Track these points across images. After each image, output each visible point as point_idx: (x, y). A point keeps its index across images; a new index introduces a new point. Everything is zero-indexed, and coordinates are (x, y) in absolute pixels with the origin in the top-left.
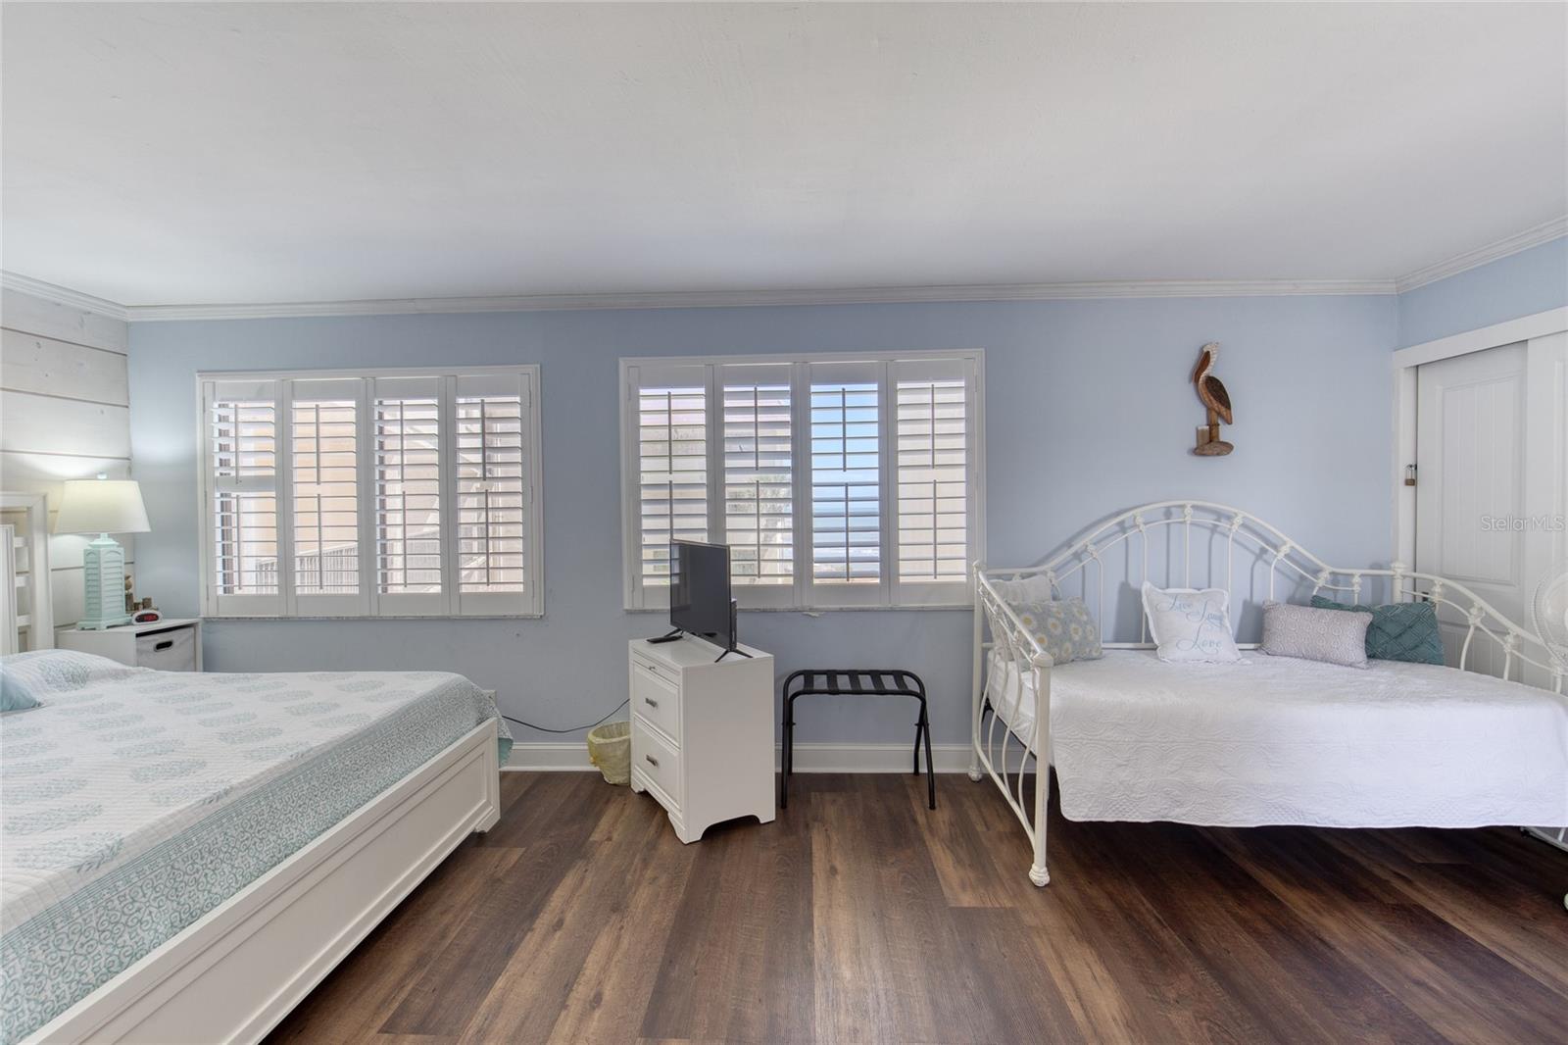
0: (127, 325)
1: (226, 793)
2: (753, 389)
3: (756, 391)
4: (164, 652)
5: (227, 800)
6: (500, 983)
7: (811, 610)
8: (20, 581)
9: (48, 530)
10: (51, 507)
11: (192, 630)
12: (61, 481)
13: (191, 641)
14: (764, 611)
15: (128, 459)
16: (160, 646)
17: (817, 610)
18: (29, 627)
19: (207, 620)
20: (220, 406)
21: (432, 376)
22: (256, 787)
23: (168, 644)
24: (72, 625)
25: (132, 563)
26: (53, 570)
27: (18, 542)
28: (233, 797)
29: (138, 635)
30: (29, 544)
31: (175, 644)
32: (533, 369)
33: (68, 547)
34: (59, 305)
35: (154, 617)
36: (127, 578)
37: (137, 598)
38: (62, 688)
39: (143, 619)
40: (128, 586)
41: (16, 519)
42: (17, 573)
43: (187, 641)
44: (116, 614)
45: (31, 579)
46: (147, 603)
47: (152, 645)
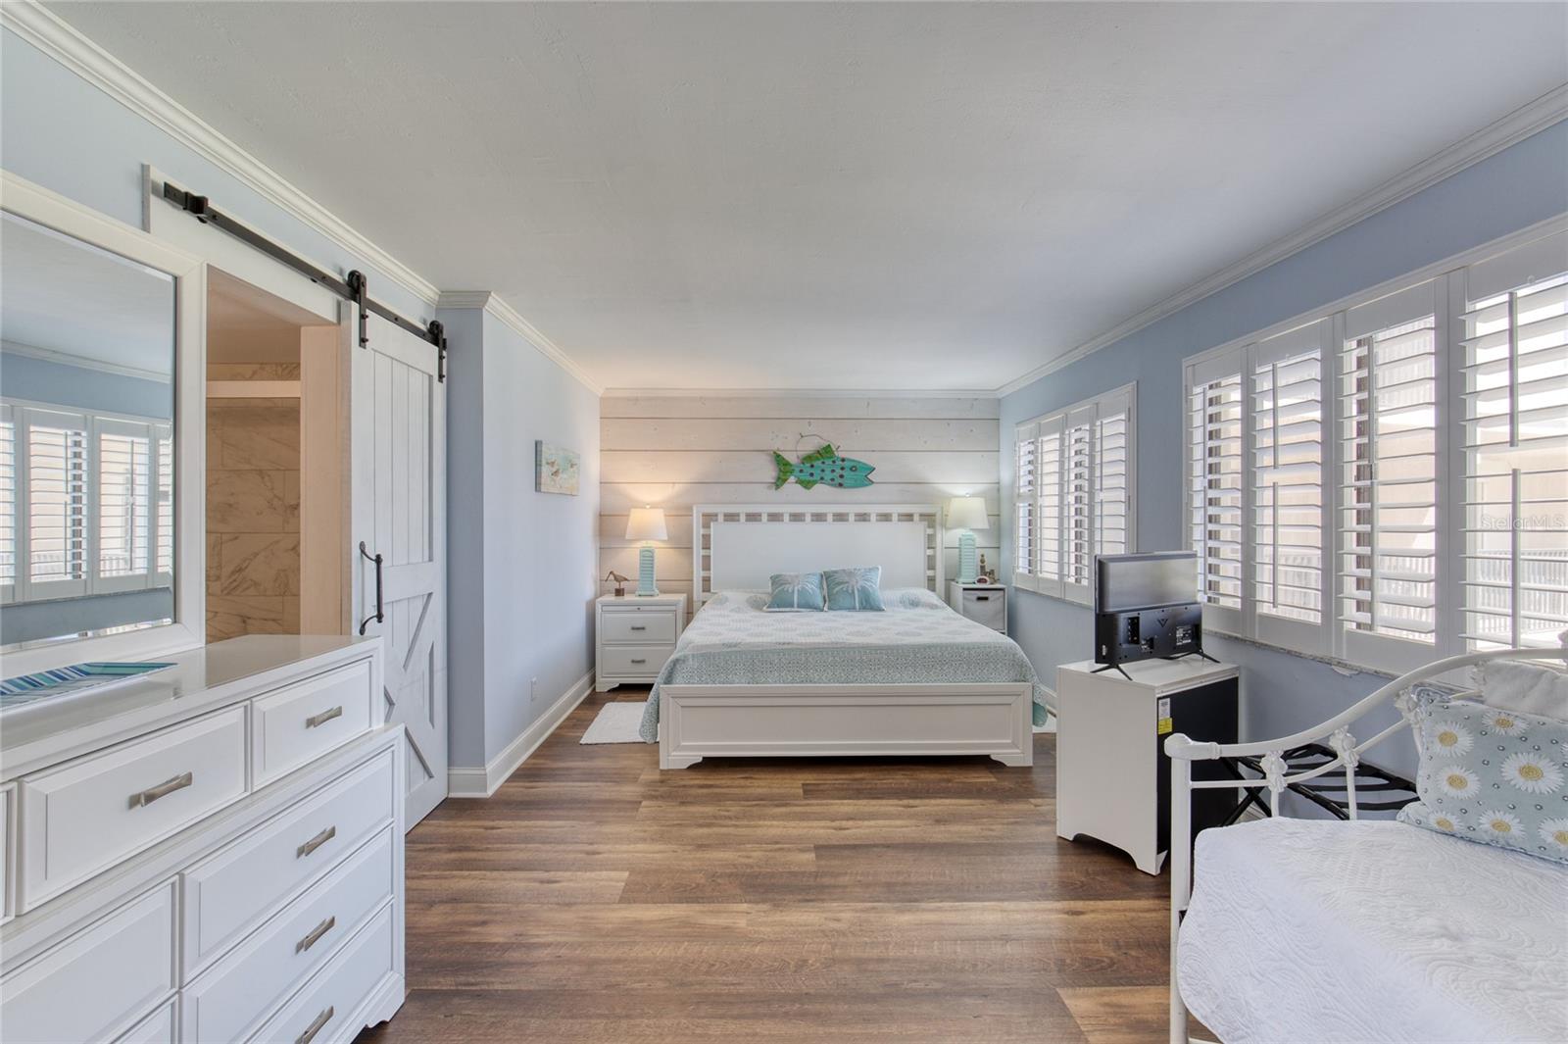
0: (999, 400)
4: (982, 603)
7: (1340, 664)
8: (930, 552)
9: (944, 526)
10: (945, 513)
11: (1001, 593)
12: (950, 497)
13: (1001, 599)
15: (998, 483)
16: (979, 599)
17: (1346, 666)
18: (933, 577)
19: (1017, 589)
23: (986, 599)
24: (953, 580)
26: (945, 548)
27: (930, 531)
29: (965, 589)
30: (935, 533)
31: (990, 599)
32: (1132, 387)
35: (985, 581)
36: (983, 556)
37: (987, 570)
38: (905, 607)
39: (980, 581)
40: (982, 561)
41: (929, 519)
42: (929, 548)
43: (998, 598)
44: (969, 576)
45: (935, 552)
46: (992, 572)
47: (975, 597)
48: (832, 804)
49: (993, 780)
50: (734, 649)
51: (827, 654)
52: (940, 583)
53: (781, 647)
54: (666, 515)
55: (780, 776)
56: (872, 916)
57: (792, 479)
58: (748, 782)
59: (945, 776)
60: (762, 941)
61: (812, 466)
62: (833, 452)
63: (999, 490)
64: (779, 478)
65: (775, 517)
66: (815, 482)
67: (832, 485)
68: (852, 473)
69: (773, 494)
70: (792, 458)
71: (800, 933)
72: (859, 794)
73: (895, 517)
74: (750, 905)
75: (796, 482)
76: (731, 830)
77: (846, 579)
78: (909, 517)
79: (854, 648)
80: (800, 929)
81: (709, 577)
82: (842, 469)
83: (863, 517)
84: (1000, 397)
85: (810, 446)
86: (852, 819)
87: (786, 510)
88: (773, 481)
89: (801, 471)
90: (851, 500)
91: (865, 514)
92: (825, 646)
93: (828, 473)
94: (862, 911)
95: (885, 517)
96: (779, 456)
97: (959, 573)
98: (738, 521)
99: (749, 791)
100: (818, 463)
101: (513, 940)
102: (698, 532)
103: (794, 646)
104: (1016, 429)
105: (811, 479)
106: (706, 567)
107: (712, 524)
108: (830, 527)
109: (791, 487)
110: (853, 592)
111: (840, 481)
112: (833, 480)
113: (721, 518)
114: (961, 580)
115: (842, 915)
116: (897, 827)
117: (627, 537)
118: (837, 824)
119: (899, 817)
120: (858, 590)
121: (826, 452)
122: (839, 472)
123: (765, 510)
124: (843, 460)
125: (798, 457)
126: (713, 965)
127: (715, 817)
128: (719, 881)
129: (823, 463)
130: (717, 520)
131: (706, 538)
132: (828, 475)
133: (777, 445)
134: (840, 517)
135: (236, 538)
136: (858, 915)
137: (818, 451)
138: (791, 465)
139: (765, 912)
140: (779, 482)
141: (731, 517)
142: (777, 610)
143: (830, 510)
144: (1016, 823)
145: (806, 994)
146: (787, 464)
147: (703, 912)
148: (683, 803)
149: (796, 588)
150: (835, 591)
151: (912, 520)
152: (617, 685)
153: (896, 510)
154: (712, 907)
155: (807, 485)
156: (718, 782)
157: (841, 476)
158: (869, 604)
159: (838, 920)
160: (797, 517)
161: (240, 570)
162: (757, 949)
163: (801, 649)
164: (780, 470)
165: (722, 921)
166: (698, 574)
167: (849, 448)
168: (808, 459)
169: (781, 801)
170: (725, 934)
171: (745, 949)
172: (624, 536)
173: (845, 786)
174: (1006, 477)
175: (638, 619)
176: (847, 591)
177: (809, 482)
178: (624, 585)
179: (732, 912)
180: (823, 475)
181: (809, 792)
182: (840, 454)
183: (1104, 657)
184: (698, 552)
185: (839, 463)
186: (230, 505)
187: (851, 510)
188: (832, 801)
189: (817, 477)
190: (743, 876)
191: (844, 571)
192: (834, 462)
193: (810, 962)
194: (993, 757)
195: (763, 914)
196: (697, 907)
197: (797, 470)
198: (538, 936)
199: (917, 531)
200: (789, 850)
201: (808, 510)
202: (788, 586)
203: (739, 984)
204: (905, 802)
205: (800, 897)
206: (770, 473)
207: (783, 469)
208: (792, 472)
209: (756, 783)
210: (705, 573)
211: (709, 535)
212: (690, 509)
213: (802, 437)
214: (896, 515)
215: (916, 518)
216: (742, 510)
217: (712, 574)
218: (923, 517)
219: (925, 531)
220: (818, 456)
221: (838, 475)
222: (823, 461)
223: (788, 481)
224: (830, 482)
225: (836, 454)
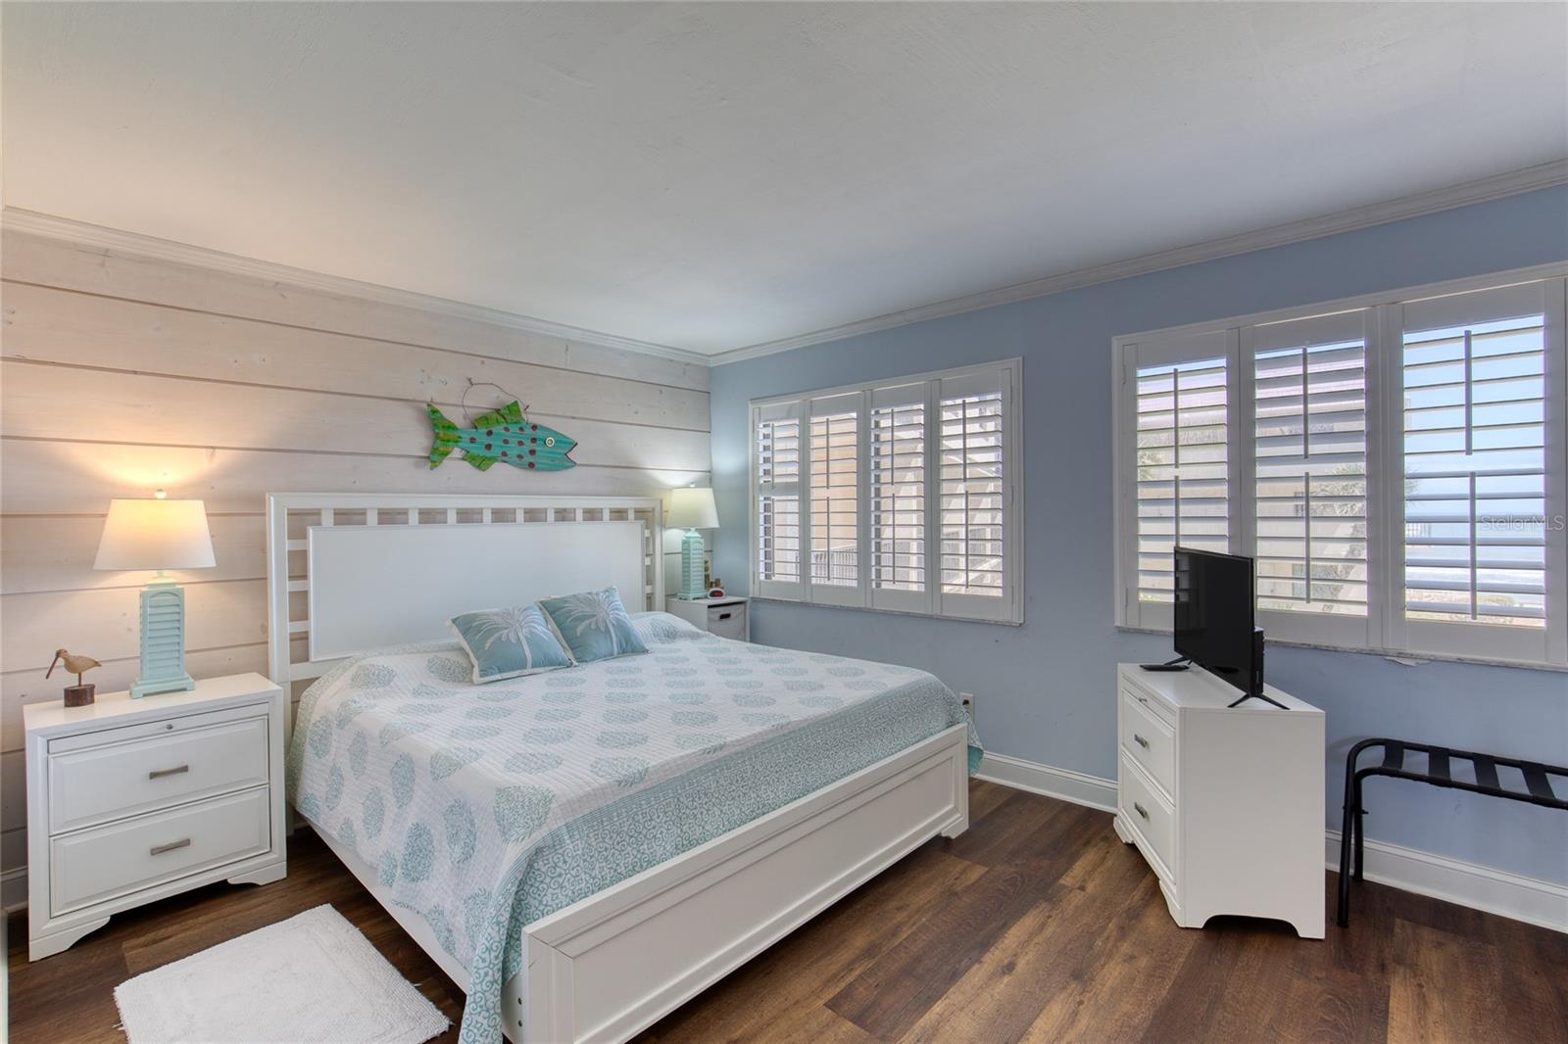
0: (710, 370)
1: (722, 747)
2: (1300, 351)
3: (1305, 355)
4: (725, 621)
5: (720, 754)
6: (938, 1008)
7: (1400, 655)
8: (648, 561)
9: (664, 526)
10: (664, 509)
11: (742, 607)
12: (671, 489)
13: (743, 616)
14: (1316, 648)
15: (709, 472)
16: (722, 617)
17: (1411, 656)
18: (652, 594)
19: (754, 600)
20: (764, 426)
21: (918, 382)
22: (744, 747)
23: (727, 616)
24: (675, 595)
25: (711, 551)
26: (666, 554)
27: (647, 533)
28: (725, 752)
30: (653, 534)
31: (732, 616)
32: (1014, 363)
33: (673, 537)
34: (671, 361)
35: (719, 594)
37: (714, 579)
39: (713, 595)
41: (646, 516)
42: (646, 556)
43: (740, 615)
44: (700, 589)
45: (654, 559)
46: (721, 582)
47: (718, 616)
50: (641, 786)
51: (777, 749)
54: (208, 515)
57: (457, 452)
61: (490, 433)
62: (519, 413)
64: (434, 450)
65: (429, 517)
66: (493, 459)
67: (519, 466)
68: (547, 449)
69: (425, 475)
70: (455, 416)
73: (605, 514)
75: (463, 459)
78: (619, 514)
81: (307, 633)
82: (534, 440)
83: (565, 515)
84: (714, 365)
85: (483, 400)
87: (452, 503)
88: (427, 455)
89: (473, 440)
90: (547, 490)
91: (565, 510)
92: (771, 736)
93: (513, 444)
95: (592, 515)
96: (435, 412)
97: (685, 586)
98: (364, 523)
100: (498, 429)
102: (277, 546)
105: (488, 454)
106: (299, 606)
107: (311, 531)
108: (519, 532)
109: (455, 466)
111: (529, 459)
112: (520, 457)
113: (328, 519)
114: (691, 595)
117: (95, 567)
120: (613, 625)
121: (508, 413)
122: (528, 445)
123: (414, 503)
124: (534, 427)
125: (465, 417)
129: (506, 429)
130: (319, 524)
131: (298, 565)
132: (513, 450)
133: (431, 393)
134: (533, 516)
137: (498, 411)
138: (454, 428)
140: (435, 456)
141: (346, 517)
142: (498, 677)
143: (520, 503)
146: (451, 427)
150: (578, 631)
151: (627, 519)
152: (107, 919)
153: (606, 504)
155: (481, 463)
157: (532, 452)
158: (630, 644)
160: (467, 516)
164: (437, 436)
166: (280, 628)
167: (542, 409)
168: (482, 421)
172: (93, 564)
175: (164, 751)
176: (598, 629)
177: (484, 459)
178: (89, 677)
180: (505, 448)
184: (279, 587)
185: (529, 431)
187: (549, 504)
189: (496, 451)
191: (577, 597)
192: (521, 429)
194: (943, 835)
197: (466, 437)
199: (629, 534)
201: (487, 503)
202: (505, 631)
206: (418, 440)
207: (442, 437)
208: (456, 440)
210: (298, 627)
211: (305, 552)
212: (261, 501)
213: (472, 384)
214: (608, 511)
215: (631, 515)
216: (371, 503)
217: (313, 625)
218: (640, 513)
219: (643, 533)
220: (499, 417)
221: (527, 451)
222: (505, 425)
223: (449, 456)
224: (517, 460)
225: (524, 416)
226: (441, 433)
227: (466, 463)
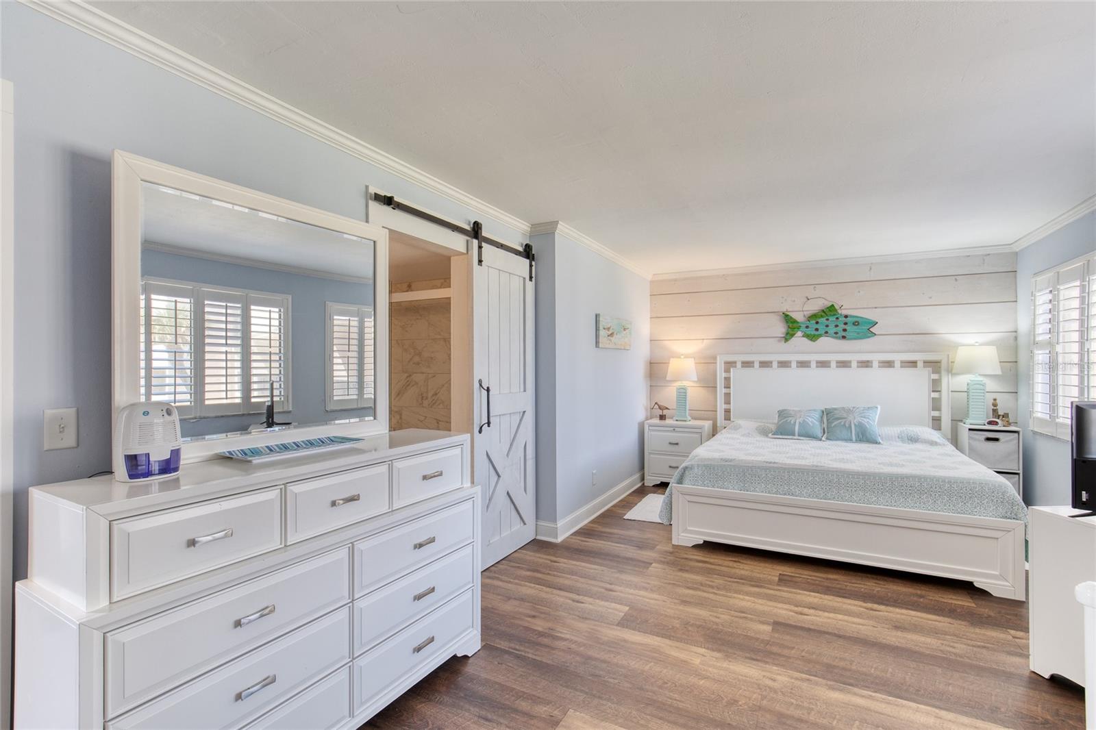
0: (1016, 254)
4: (991, 444)
8: (935, 395)
9: (950, 371)
10: (951, 360)
11: (1016, 435)
12: (956, 346)
15: (1016, 332)
16: (988, 439)
18: (938, 417)
19: (1035, 433)
23: (997, 440)
24: (961, 421)
26: (952, 391)
27: (935, 376)
29: (970, 430)
30: (940, 377)
31: (1001, 440)
33: (961, 381)
34: (968, 256)
35: (996, 423)
36: (995, 400)
37: (1001, 413)
38: (903, 441)
39: (990, 423)
40: (995, 405)
41: (934, 365)
42: (933, 391)
43: (1011, 440)
44: (978, 418)
45: (940, 395)
46: (1006, 416)
47: (984, 437)
48: (800, 594)
49: (973, 605)
50: (729, 463)
52: (946, 422)
53: (768, 465)
54: (696, 363)
55: (762, 565)
56: (805, 685)
57: (799, 334)
58: (735, 565)
59: (919, 592)
60: (707, 678)
61: (817, 323)
62: (836, 310)
63: (1016, 338)
64: (787, 334)
65: (784, 364)
66: (820, 336)
67: (836, 338)
68: (856, 327)
69: (783, 345)
70: (799, 317)
71: (739, 680)
72: (828, 591)
73: (897, 364)
74: (706, 651)
75: (803, 336)
76: (711, 596)
77: (845, 415)
78: (913, 364)
79: (833, 471)
80: (740, 677)
81: (730, 409)
82: (846, 324)
83: (866, 364)
84: (1017, 250)
85: (815, 306)
86: (813, 608)
87: (794, 358)
89: (807, 327)
90: (854, 350)
91: (868, 361)
93: (832, 327)
94: (797, 679)
95: (889, 364)
96: (787, 316)
97: (967, 415)
98: (753, 367)
99: (733, 571)
100: (822, 320)
101: (547, 631)
102: (721, 375)
103: (780, 466)
104: (1034, 280)
105: (817, 332)
106: (728, 402)
107: (732, 370)
108: (833, 373)
109: (799, 340)
110: (850, 427)
111: (844, 334)
112: (836, 333)
113: (739, 365)
114: (968, 421)
115: (779, 677)
116: (854, 623)
117: (667, 379)
118: (800, 609)
119: (859, 615)
120: (855, 425)
121: (830, 311)
122: (842, 326)
123: (776, 358)
124: (846, 317)
125: (804, 316)
126: (667, 683)
127: (702, 585)
128: (690, 628)
129: (827, 320)
130: (736, 367)
131: (727, 380)
132: (832, 330)
133: (786, 307)
134: (844, 364)
135: (434, 376)
136: (793, 681)
137: (823, 311)
138: (798, 322)
139: (716, 658)
140: (788, 336)
141: (747, 364)
142: (781, 437)
143: (833, 358)
144: (984, 647)
145: (729, 724)
146: (795, 321)
147: (671, 646)
148: (681, 570)
149: (797, 421)
150: (833, 425)
151: (916, 367)
152: (659, 482)
153: (898, 358)
154: (678, 644)
155: (812, 338)
156: (712, 561)
157: (845, 330)
158: (865, 437)
159: (774, 680)
160: (803, 364)
161: (436, 394)
162: (702, 682)
163: (785, 469)
164: (789, 327)
165: (682, 655)
166: (721, 407)
167: (850, 306)
168: (814, 317)
169: (758, 583)
170: (682, 665)
171: (693, 680)
172: (666, 377)
173: (817, 582)
174: (1023, 325)
175: (674, 436)
177: (814, 335)
178: (665, 412)
179: (692, 652)
180: (827, 329)
181: (783, 580)
182: (844, 312)
183: (1084, 503)
184: (721, 391)
185: (842, 319)
186: (432, 358)
187: (854, 358)
188: (801, 592)
189: (821, 331)
190: (708, 629)
191: (843, 408)
192: (837, 318)
193: (740, 703)
194: (976, 584)
195: (714, 659)
196: (667, 641)
197: (804, 326)
198: (561, 633)
199: (923, 376)
200: (751, 620)
201: (813, 358)
202: (790, 418)
203: (680, 701)
204: (869, 605)
205: (748, 655)
206: (781, 329)
207: (791, 326)
208: (799, 328)
209: (742, 566)
210: (727, 406)
211: (730, 378)
212: (715, 358)
213: (808, 299)
214: (899, 362)
215: (920, 364)
216: (756, 358)
217: (732, 407)
218: (927, 363)
219: (929, 376)
220: (823, 314)
221: (841, 329)
222: (827, 318)
223: (796, 335)
224: (835, 335)
225: (840, 312)
226: (791, 325)
227: (805, 338)
